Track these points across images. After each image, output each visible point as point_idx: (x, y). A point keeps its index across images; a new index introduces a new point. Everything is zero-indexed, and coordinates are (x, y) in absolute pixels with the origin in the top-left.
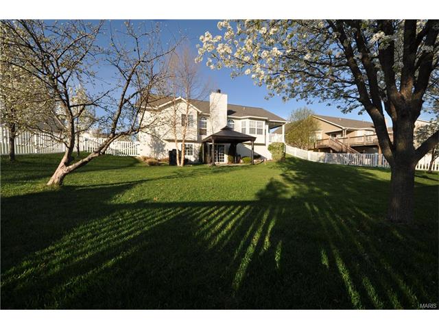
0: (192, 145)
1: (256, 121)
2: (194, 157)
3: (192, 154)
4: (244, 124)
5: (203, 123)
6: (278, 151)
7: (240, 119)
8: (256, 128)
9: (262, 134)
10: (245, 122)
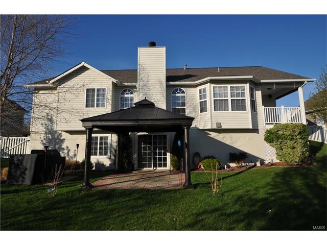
0: (106, 138)
1: (229, 86)
2: (110, 158)
3: (106, 154)
4: (203, 94)
5: (127, 99)
6: (290, 143)
7: (196, 86)
8: (229, 99)
9: (244, 108)
10: (205, 90)
